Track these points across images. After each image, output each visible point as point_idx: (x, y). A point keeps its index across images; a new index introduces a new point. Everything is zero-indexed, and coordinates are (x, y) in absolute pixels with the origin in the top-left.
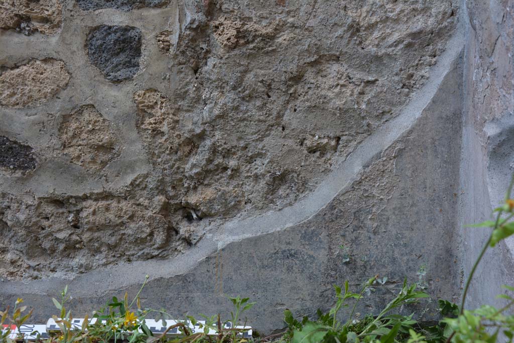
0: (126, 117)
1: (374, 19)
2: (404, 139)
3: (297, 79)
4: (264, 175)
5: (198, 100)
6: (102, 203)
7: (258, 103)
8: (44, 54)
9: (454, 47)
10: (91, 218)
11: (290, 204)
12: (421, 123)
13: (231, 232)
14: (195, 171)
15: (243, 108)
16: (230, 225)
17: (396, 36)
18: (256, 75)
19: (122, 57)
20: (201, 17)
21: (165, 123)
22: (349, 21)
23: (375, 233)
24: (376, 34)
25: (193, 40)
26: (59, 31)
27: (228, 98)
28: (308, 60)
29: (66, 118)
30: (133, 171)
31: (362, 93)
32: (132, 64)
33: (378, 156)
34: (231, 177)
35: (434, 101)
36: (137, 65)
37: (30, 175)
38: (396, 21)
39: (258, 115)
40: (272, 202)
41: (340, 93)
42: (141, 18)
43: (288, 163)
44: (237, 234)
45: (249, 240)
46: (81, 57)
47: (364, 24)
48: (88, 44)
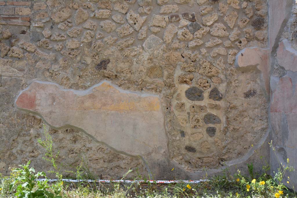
0: (213, 143)
1: (256, 126)
2: (261, 147)
3: (243, 136)
4: (236, 153)
5: (225, 140)
6: (207, 158)
7: (236, 140)
8: (199, 132)
10: (205, 161)
11: (241, 158)
12: (264, 143)
13: (231, 163)
14: (225, 152)
15: (233, 141)
17: (259, 129)
18: (236, 135)
19: (212, 132)
20: (226, 125)
21: (220, 144)
22: (252, 126)
23: (256, 163)
24: (256, 128)
25: (225, 129)
26: (202, 128)
27: (231, 139)
28: (245, 133)
30: (213, 152)
31: (254, 138)
32: (214, 134)
34: (231, 153)
36: (215, 134)
37: (195, 153)
38: (259, 126)
39: (236, 142)
40: (238, 158)
41: (250, 138)
42: (216, 126)
43: (241, 151)
44: (232, 164)
45: (235, 165)
46: (205, 133)
47: (254, 127)
48: (207, 130)
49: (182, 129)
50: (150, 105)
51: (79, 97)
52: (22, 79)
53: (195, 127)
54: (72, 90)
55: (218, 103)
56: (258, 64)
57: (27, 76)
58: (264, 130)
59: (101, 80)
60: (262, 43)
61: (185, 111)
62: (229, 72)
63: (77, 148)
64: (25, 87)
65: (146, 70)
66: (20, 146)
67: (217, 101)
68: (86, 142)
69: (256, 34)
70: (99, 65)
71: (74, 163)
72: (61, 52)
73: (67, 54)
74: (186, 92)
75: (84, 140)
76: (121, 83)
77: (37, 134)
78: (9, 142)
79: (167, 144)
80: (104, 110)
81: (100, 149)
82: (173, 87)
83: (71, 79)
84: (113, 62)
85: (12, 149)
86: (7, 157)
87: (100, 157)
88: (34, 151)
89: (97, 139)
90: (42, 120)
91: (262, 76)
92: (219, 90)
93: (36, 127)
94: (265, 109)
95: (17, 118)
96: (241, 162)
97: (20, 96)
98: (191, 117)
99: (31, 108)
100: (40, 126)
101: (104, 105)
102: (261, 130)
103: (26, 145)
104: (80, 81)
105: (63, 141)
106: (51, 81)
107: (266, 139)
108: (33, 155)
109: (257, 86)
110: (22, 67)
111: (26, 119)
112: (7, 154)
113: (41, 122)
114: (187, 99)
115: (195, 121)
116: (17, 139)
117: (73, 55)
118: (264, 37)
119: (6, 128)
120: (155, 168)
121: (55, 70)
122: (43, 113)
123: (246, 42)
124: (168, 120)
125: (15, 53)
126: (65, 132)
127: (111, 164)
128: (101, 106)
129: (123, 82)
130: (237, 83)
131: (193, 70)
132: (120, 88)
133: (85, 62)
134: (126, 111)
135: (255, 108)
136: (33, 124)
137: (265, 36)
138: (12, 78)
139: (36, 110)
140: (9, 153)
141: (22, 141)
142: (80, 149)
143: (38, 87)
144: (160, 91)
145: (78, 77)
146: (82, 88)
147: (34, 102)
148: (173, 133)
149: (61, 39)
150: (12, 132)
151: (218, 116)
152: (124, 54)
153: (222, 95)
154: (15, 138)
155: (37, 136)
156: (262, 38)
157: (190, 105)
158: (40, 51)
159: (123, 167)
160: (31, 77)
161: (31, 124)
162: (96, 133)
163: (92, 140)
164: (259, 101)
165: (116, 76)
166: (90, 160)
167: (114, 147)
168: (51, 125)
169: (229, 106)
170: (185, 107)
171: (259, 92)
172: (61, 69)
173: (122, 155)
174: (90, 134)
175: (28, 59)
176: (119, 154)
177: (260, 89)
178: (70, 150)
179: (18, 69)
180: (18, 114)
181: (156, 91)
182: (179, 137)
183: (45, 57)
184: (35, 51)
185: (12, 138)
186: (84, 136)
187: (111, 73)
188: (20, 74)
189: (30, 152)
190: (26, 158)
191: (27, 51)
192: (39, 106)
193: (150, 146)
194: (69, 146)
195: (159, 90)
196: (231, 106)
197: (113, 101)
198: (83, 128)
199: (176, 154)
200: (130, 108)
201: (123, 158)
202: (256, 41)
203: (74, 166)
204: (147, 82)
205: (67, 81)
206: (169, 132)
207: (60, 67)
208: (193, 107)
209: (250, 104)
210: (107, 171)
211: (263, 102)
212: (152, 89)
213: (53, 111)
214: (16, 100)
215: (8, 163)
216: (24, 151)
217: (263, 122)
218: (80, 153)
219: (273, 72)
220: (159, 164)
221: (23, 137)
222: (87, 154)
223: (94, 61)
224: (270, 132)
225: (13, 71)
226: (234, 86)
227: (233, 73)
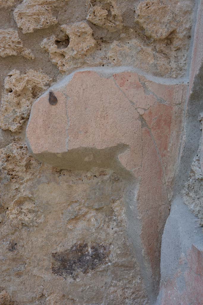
56: (122, 147)
60: (161, 52)
69: (138, 12)
91: (135, 200)
109: (111, 232)
118: (173, 26)
123: (90, 42)
130: (30, 211)
137: (180, 24)
156: (163, 32)
164: (112, 289)
171: (118, 256)
177: (124, 244)
202: (135, 42)
211: (129, 292)
219: (186, 184)
226: (15, 222)
227: (17, 169)
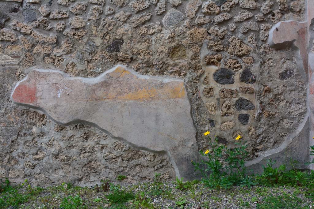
0: (246, 132)
1: (293, 110)
2: (299, 134)
3: (279, 123)
4: (272, 142)
5: (260, 127)
7: (272, 128)
8: (230, 120)
9: (307, 115)
11: (278, 147)
12: (303, 130)
13: (267, 154)
14: (259, 142)
15: (269, 129)
16: (266, 152)
17: (297, 114)
18: (272, 122)
19: (245, 120)
20: (261, 111)
21: (254, 132)
22: (289, 111)
24: (293, 113)
25: (259, 116)
26: (233, 115)
27: (266, 127)
28: (281, 119)
29: (234, 133)
30: (247, 142)
31: (291, 125)
32: (247, 121)
33: (295, 137)
34: (266, 143)
35: (305, 126)
37: (227, 145)
38: (297, 111)
39: (272, 130)
40: (274, 147)
41: (287, 125)
42: (249, 112)
43: (277, 139)
45: (271, 155)
46: (237, 120)
47: (291, 111)
48: (239, 118)
49: (212, 118)
50: (175, 91)
51: (89, 86)
52: (18, 67)
53: (225, 114)
54: (80, 78)
55: (250, 85)
56: (294, 40)
57: (23, 63)
58: (301, 115)
59: (114, 64)
60: (298, 15)
61: (215, 97)
62: (262, 50)
63: (89, 146)
64: (22, 77)
65: (167, 51)
66: (21, 147)
67: (249, 84)
68: (100, 138)
69: (291, 5)
70: (111, 47)
71: (88, 164)
72: (64, 32)
73: (71, 35)
74: (214, 75)
75: (97, 136)
76: (139, 67)
77: (41, 132)
78: (7, 144)
79: (195, 136)
80: (120, 100)
81: (118, 146)
82: (199, 69)
83: (78, 65)
84: (128, 43)
85: (12, 152)
86: (6, 161)
87: (118, 155)
88: (38, 153)
89: (114, 135)
90: (46, 115)
91: (299, 54)
92: (251, 72)
93: (38, 124)
94: (303, 91)
95: (15, 115)
96: (278, 152)
97: (16, 88)
98: (221, 103)
99: (31, 102)
100: (43, 123)
101: (120, 94)
102: (299, 114)
103: (29, 146)
104: (89, 66)
105: (72, 139)
106: (54, 68)
107: (304, 125)
108: (37, 157)
109: (293, 65)
110: (16, 53)
111: (26, 115)
112: (7, 158)
113: (45, 118)
114: (216, 83)
115: (226, 108)
116: (16, 139)
117: (79, 36)
118: (301, 8)
119: (3, 128)
120: (182, 164)
121: (57, 55)
122: (46, 107)
123: (280, 15)
124: (195, 108)
125: (7, 36)
126: (75, 128)
127: (131, 162)
128: (116, 95)
129: (141, 66)
130: (272, 62)
131: (221, 49)
132: (137, 73)
133: (94, 44)
134: (146, 99)
135: (292, 91)
136: (35, 121)
137: (302, 7)
138: (5, 67)
139: (38, 104)
140: (8, 156)
141: (23, 142)
142: (94, 147)
143: (38, 76)
144: (185, 75)
145: (86, 62)
146: (92, 75)
147: (34, 94)
148: (202, 123)
149: (62, 17)
150: (10, 131)
151: (251, 101)
152: (140, 33)
153: (255, 77)
154: (14, 139)
155: (41, 134)
156: (298, 10)
157: (220, 89)
158: (37, 33)
159: (145, 165)
160: (29, 64)
161: (32, 121)
162: (112, 128)
163: (107, 136)
164: (296, 82)
165: (132, 58)
166: (106, 160)
167: (134, 143)
168: (57, 120)
169: (264, 89)
170: (213, 92)
171: (296, 72)
172: (65, 53)
173: (143, 151)
174: (104, 129)
175: (23, 43)
176: (140, 150)
177: (297, 69)
178: (81, 149)
179: (11, 56)
180: (16, 110)
181: (180, 75)
182: (209, 127)
183: (45, 40)
184: (31, 33)
185: (11, 139)
186: (98, 132)
187: (126, 55)
188: (15, 62)
189: (34, 154)
190: (29, 162)
191: (21, 33)
192: (41, 99)
193: (176, 140)
194: (80, 144)
195: (183, 74)
196: (266, 88)
197: (130, 88)
198: (96, 123)
199: (205, 147)
200: (151, 96)
201: (145, 154)
202: (291, 13)
203: (87, 167)
204: (168, 65)
205: (73, 67)
206: (196, 122)
207: (64, 51)
208: (223, 92)
209: (286, 86)
210: (126, 171)
211: (300, 83)
212: (175, 72)
213: (59, 104)
214: (12, 93)
215: (8, 169)
216: (27, 154)
217: (300, 106)
218: (93, 152)
219: (312, 48)
220: (187, 159)
221: (23, 138)
222: (102, 152)
223: (104, 42)
224: (309, 117)
225: (6, 58)
226: (268, 66)
227: (267, 51)
